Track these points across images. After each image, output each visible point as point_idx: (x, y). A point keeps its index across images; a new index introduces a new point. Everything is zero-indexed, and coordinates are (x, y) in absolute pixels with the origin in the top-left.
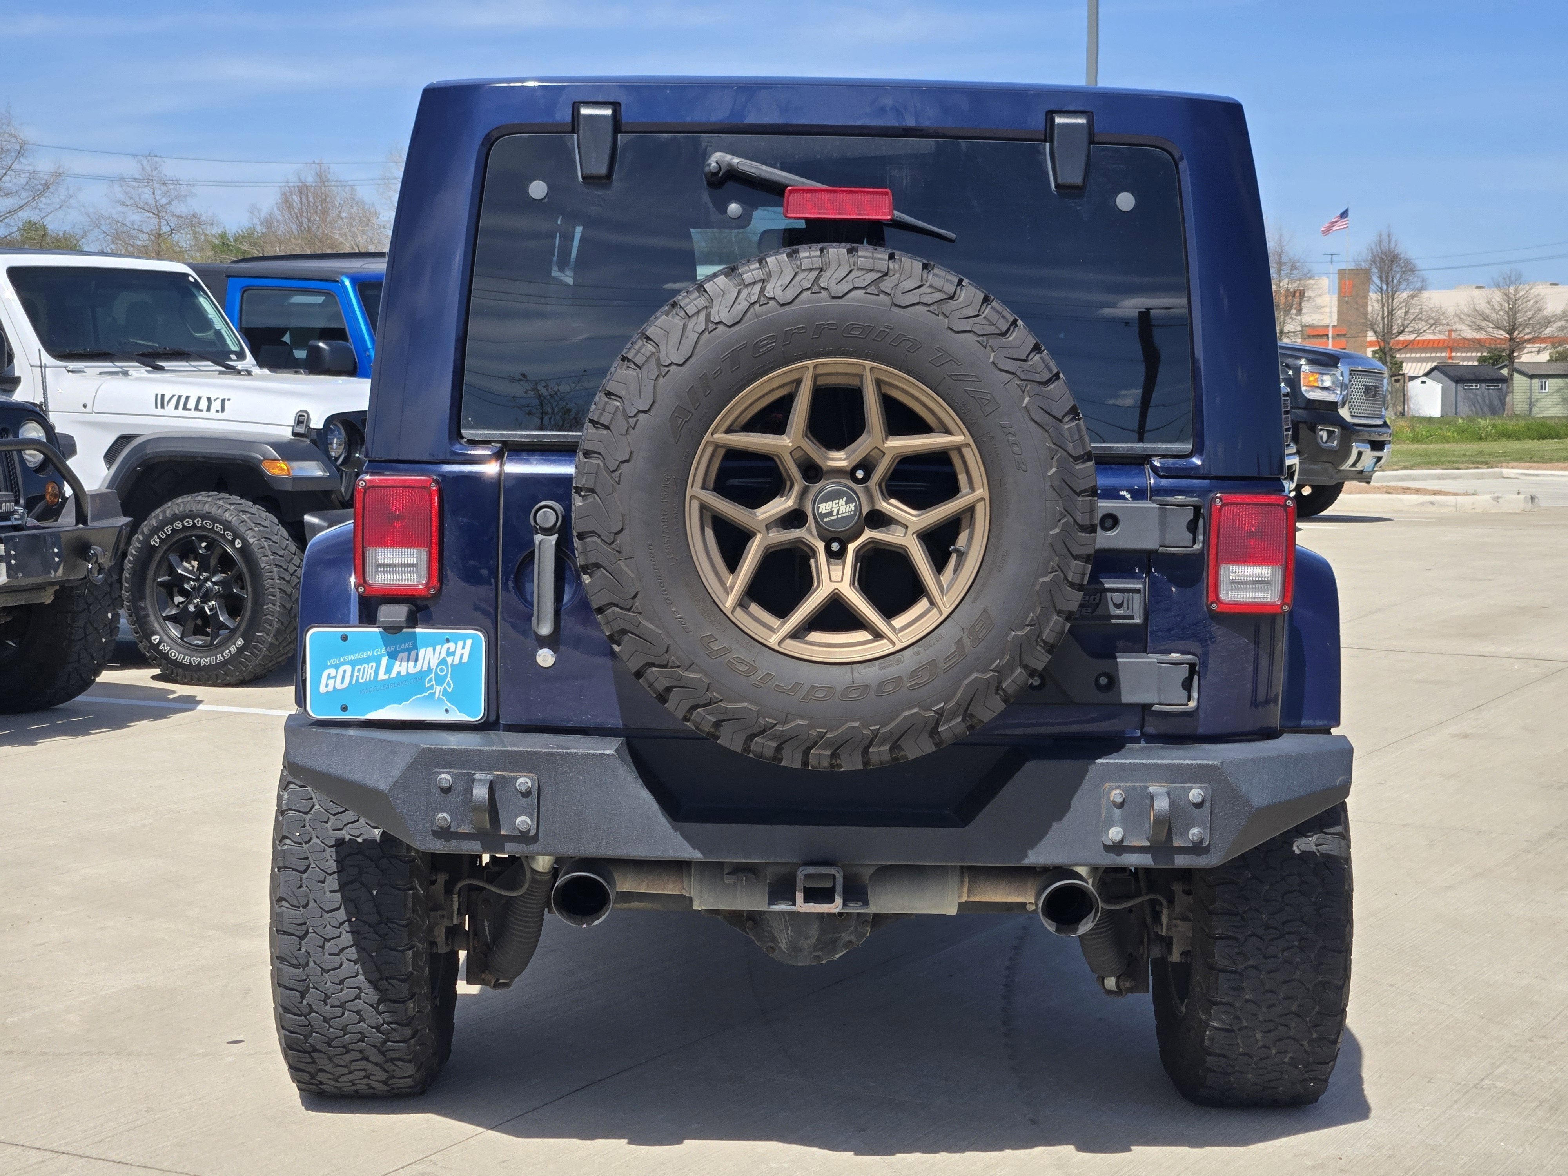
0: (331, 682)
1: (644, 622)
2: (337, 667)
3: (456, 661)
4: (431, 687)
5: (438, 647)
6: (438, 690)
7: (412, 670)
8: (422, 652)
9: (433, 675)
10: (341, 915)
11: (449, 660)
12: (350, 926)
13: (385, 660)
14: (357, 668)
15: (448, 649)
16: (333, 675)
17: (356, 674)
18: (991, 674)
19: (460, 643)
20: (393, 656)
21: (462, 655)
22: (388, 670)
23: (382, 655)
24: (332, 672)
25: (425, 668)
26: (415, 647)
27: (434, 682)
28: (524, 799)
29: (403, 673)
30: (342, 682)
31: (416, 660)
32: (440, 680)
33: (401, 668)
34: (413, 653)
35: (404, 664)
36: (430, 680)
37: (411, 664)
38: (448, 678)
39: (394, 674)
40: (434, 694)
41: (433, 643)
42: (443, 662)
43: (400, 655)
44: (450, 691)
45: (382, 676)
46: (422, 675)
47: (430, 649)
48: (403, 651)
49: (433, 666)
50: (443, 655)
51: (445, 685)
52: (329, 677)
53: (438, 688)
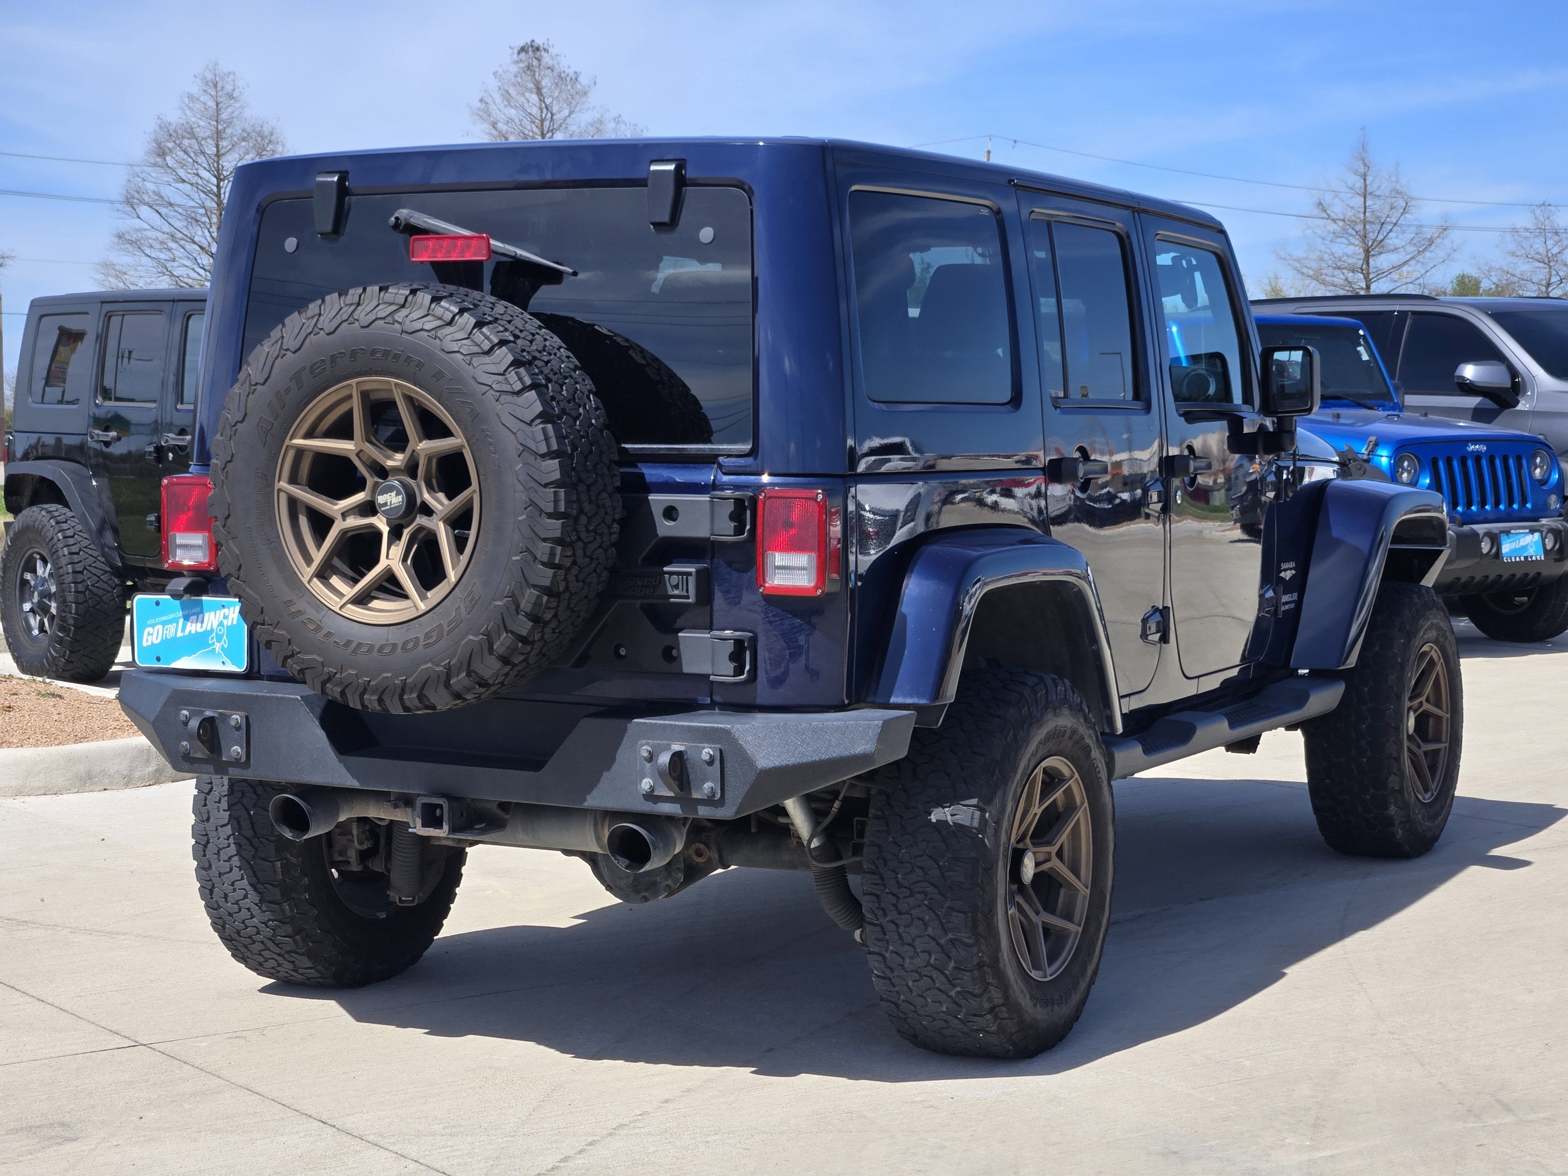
0: (150, 638)
1: (247, 589)
2: (153, 626)
3: (230, 624)
4: (213, 644)
5: (218, 612)
6: (218, 646)
7: (199, 630)
8: (207, 615)
9: (214, 634)
10: (228, 830)
11: (225, 622)
12: (234, 839)
13: (181, 620)
14: (166, 627)
15: (225, 613)
16: (151, 633)
17: (165, 632)
18: (481, 636)
19: (232, 609)
20: (186, 618)
21: (233, 618)
22: (183, 630)
23: (180, 618)
24: (150, 629)
25: (209, 628)
26: (202, 612)
27: (215, 640)
28: (237, 732)
29: (193, 632)
30: (157, 639)
31: (202, 622)
32: (219, 638)
33: (193, 628)
34: (201, 616)
35: (194, 625)
36: (212, 639)
37: (199, 624)
38: (225, 637)
39: (187, 633)
40: (215, 649)
41: (214, 608)
42: (221, 624)
43: (191, 618)
44: (226, 646)
45: (180, 634)
46: (206, 634)
47: (212, 613)
48: (193, 614)
49: (215, 627)
50: (221, 618)
51: (222, 642)
52: (149, 634)
53: (218, 644)
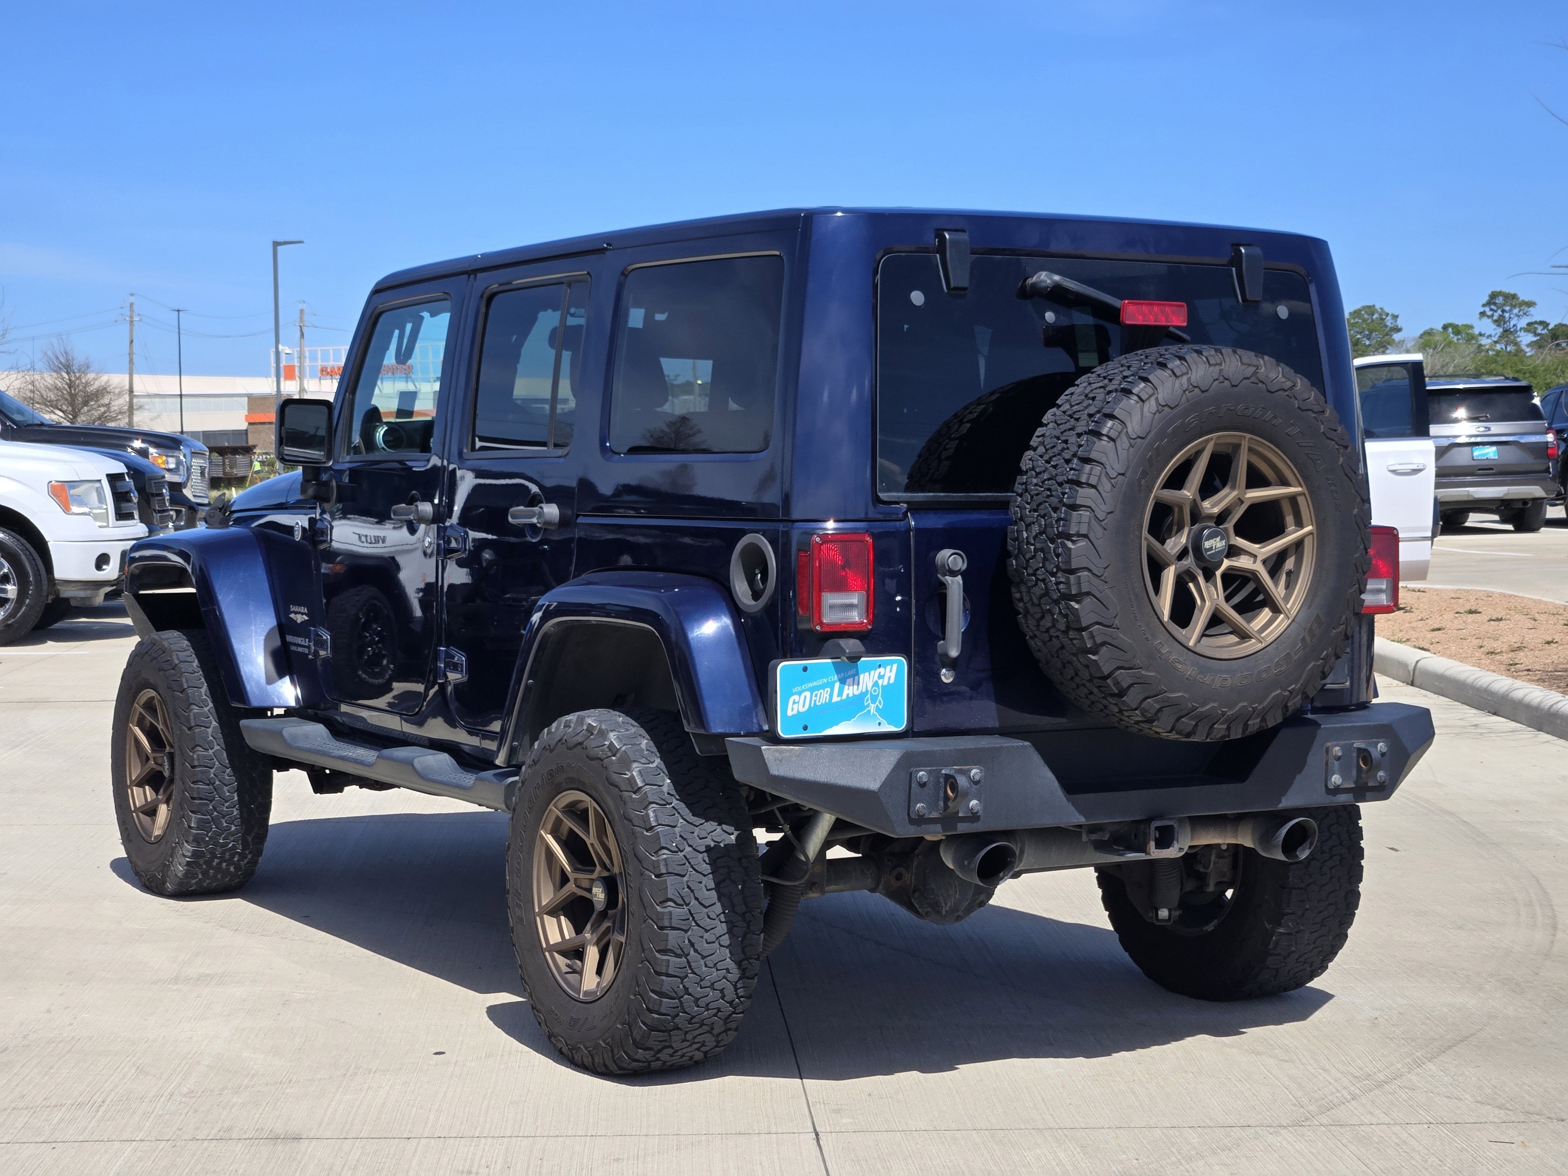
0: (796, 706)
2: (799, 694)
3: (885, 683)
4: (868, 706)
5: (872, 672)
6: (873, 707)
7: (857, 693)
8: (861, 676)
9: (869, 696)
11: (880, 682)
13: (837, 685)
14: (814, 693)
15: (880, 673)
16: (796, 701)
17: (814, 699)
19: (888, 668)
20: (843, 681)
21: (889, 678)
22: (840, 694)
23: (835, 682)
24: (796, 697)
25: (864, 690)
26: (857, 674)
27: (870, 701)
28: (975, 787)
29: (851, 695)
30: (804, 706)
31: (858, 684)
32: (874, 699)
33: (848, 691)
34: (856, 678)
35: (851, 688)
36: (868, 700)
37: (856, 687)
38: (880, 697)
39: (844, 697)
40: (870, 710)
41: (869, 668)
42: (876, 684)
43: (848, 680)
44: (881, 707)
45: (835, 699)
46: (862, 696)
47: (867, 674)
48: (849, 677)
49: (869, 689)
50: (876, 678)
51: (877, 703)
52: (794, 703)
53: (873, 705)
